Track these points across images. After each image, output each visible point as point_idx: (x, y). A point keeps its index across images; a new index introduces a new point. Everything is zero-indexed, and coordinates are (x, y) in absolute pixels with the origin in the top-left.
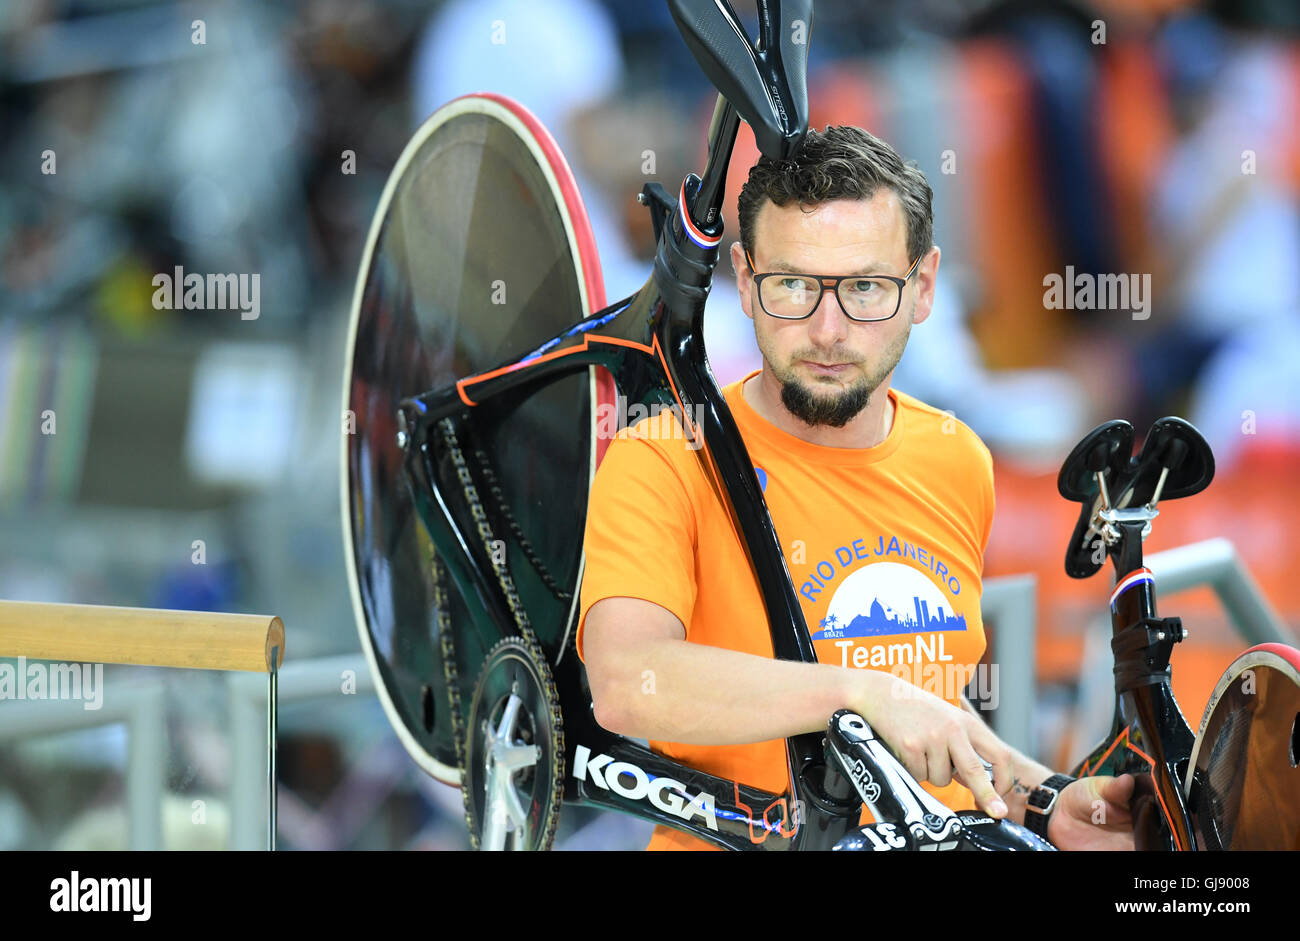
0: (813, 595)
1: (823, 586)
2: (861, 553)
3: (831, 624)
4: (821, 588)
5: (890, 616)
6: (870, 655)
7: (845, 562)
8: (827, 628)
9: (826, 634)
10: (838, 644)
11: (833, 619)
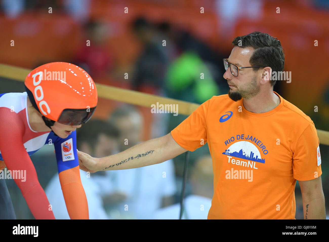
0: (227, 144)
1: (230, 142)
2: (243, 138)
3: (228, 151)
4: (229, 143)
5: (244, 154)
6: (236, 162)
7: (238, 138)
8: (227, 152)
9: (226, 153)
10: (228, 157)
11: (229, 150)
